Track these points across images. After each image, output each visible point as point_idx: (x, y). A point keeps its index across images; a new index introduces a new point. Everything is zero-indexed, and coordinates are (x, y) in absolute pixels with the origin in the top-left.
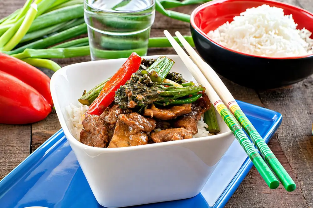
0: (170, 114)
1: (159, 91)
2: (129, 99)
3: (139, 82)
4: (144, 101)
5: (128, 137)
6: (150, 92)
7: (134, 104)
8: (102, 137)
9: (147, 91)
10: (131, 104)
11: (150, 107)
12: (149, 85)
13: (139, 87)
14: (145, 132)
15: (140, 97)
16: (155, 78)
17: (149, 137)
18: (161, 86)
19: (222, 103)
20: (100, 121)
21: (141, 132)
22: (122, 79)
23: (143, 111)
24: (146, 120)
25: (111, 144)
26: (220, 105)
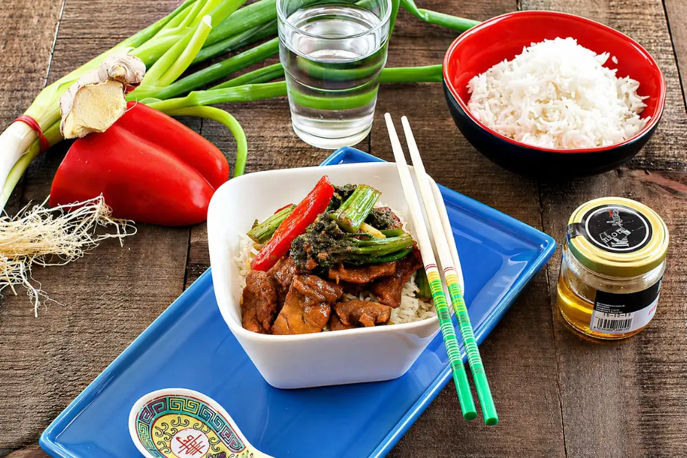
0: (363, 279)
1: (349, 248)
2: (309, 256)
3: (323, 232)
4: (327, 259)
5: (303, 309)
6: (338, 248)
7: (315, 265)
8: (269, 306)
9: (333, 246)
10: (310, 264)
11: (336, 267)
12: (338, 237)
13: (323, 240)
14: (326, 302)
15: (322, 255)
16: (345, 227)
17: (330, 308)
18: (355, 239)
19: (436, 270)
20: (268, 284)
21: (321, 303)
22: (304, 217)
23: (327, 273)
24: (328, 288)
25: (280, 317)
26: (431, 273)
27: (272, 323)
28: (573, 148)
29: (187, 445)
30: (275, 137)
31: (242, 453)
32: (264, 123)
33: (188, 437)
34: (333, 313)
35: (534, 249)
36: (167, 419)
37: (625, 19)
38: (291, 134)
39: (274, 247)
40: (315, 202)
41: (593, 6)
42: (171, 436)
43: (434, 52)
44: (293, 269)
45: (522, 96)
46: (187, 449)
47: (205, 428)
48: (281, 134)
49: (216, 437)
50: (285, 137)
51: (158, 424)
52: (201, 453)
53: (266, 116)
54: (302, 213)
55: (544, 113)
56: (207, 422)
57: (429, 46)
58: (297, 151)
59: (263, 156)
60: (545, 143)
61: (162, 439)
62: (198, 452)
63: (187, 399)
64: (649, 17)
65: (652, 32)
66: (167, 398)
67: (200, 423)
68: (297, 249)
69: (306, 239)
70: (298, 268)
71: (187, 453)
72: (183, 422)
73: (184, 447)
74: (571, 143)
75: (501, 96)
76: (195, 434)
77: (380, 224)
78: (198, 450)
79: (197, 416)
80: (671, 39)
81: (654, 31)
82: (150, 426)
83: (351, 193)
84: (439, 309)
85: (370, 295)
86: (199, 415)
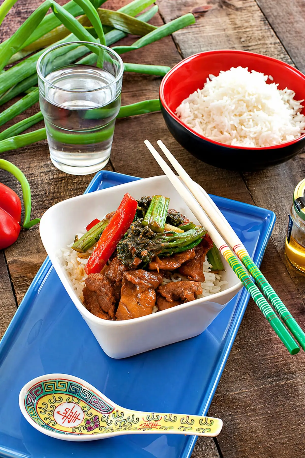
0: (176, 265)
1: (162, 244)
2: (134, 256)
3: (141, 236)
4: (148, 256)
5: (137, 296)
6: (154, 245)
7: (140, 261)
8: (110, 299)
9: (150, 245)
10: (136, 261)
11: (154, 260)
12: (152, 238)
13: (142, 241)
14: (152, 288)
15: (145, 253)
16: (156, 229)
17: (156, 292)
18: (164, 237)
19: (227, 249)
20: (105, 282)
21: (148, 289)
22: (119, 227)
23: (148, 265)
24: (152, 277)
25: (120, 305)
26: (226, 251)
27: (115, 311)
28: (268, 146)
29: (67, 416)
30: (41, 173)
31: (113, 412)
32: (30, 164)
33: (65, 410)
34: (158, 295)
35: (260, 221)
36: (45, 399)
37: (255, 49)
38: (53, 168)
39: (101, 254)
40: (124, 215)
41: (230, 44)
42: (53, 411)
43: (133, 93)
44: (122, 268)
45: (222, 113)
46: (67, 419)
47: (76, 400)
48: (46, 170)
49: (86, 405)
50: (50, 171)
51: (40, 404)
52: (80, 420)
53: (30, 159)
54: (117, 224)
55: (241, 123)
56: (76, 396)
57: (128, 88)
58: (62, 180)
59: (37, 188)
60: (249, 144)
61: (46, 415)
62: (77, 420)
63: (57, 381)
64: (270, 46)
65: (276, 56)
66: (42, 383)
67: (71, 398)
68: (124, 252)
69: (129, 243)
70: (126, 266)
71: (69, 422)
72: (58, 399)
73: (65, 418)
74: (266, 142)
75: (203, 116)
76: (71, 406)
77: (176, 222)
78: (77, 418)
79: (67, 393)
80: (291, 59)
81: (278, 55)
82: (35, 407)
83: (149, 203)
84: (242, 277)
85: (179, 276)
86: (69, 392)
